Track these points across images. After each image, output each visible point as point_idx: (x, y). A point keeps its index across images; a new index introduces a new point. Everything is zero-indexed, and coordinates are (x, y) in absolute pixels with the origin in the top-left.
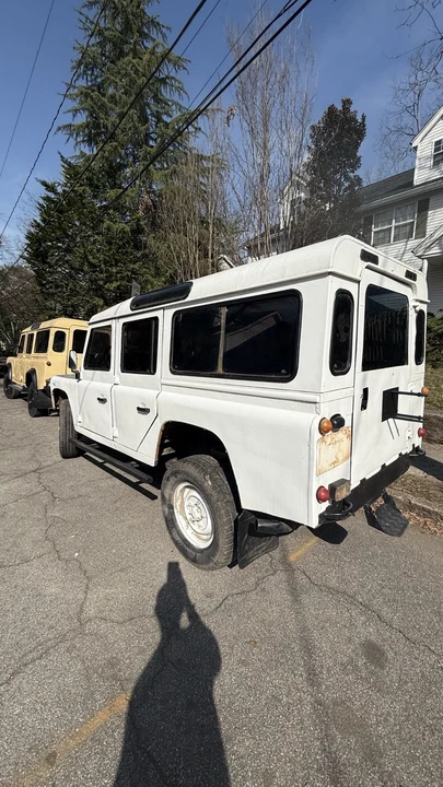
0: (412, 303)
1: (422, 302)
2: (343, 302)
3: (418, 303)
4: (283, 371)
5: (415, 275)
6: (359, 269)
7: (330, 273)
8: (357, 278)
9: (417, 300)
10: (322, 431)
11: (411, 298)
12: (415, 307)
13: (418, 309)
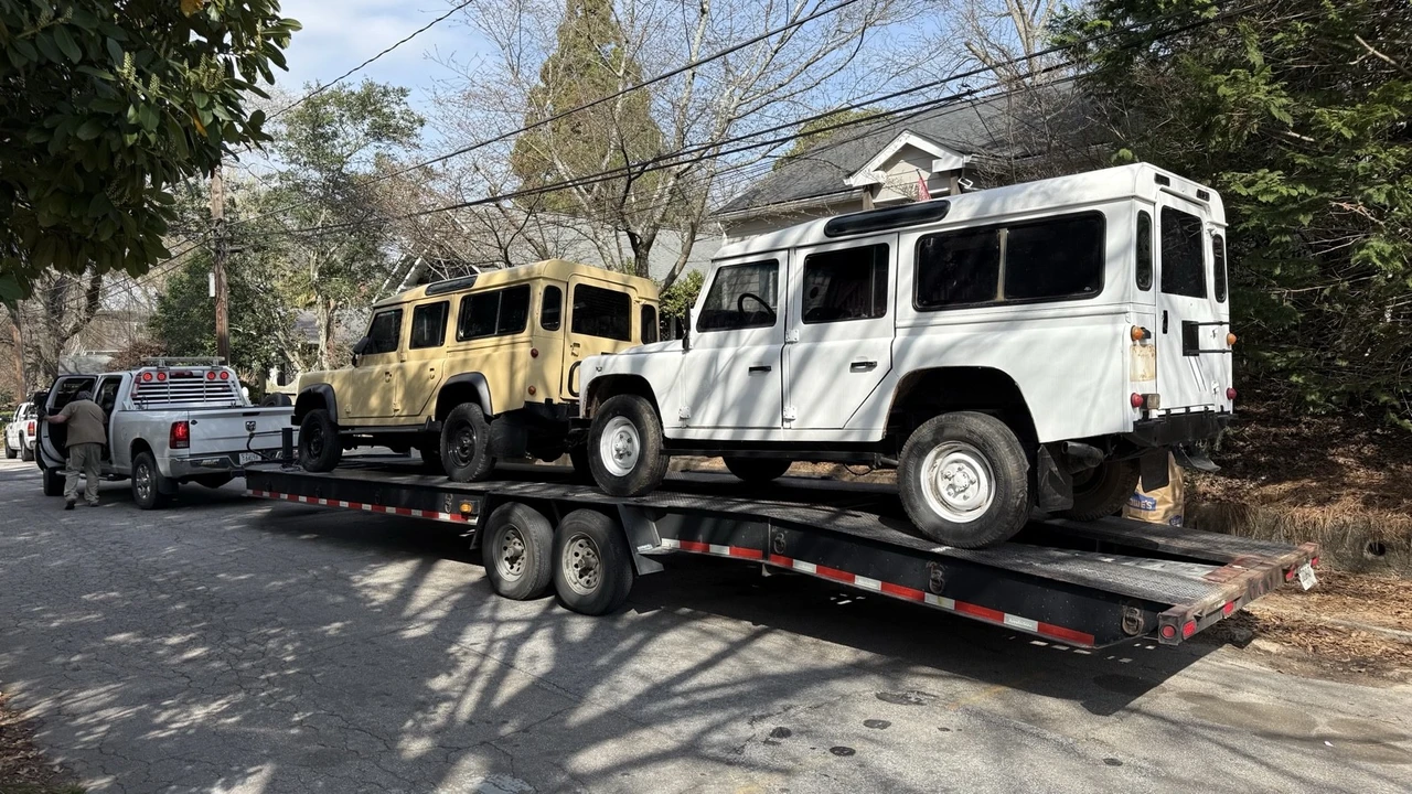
0: (1206, 227)
1: (1219, 225)
2: (1144, 221)
3: (1214, 227)
4: (1087, 289)
5: (1208, 194)
6: (1153, 191)
7: (1133, 197)
8: (1152, 198)
9: (1212, 223)
10: (1133, 337)
11: (1205, 219)
12: (1210, 231)
13: (1213, 233)
